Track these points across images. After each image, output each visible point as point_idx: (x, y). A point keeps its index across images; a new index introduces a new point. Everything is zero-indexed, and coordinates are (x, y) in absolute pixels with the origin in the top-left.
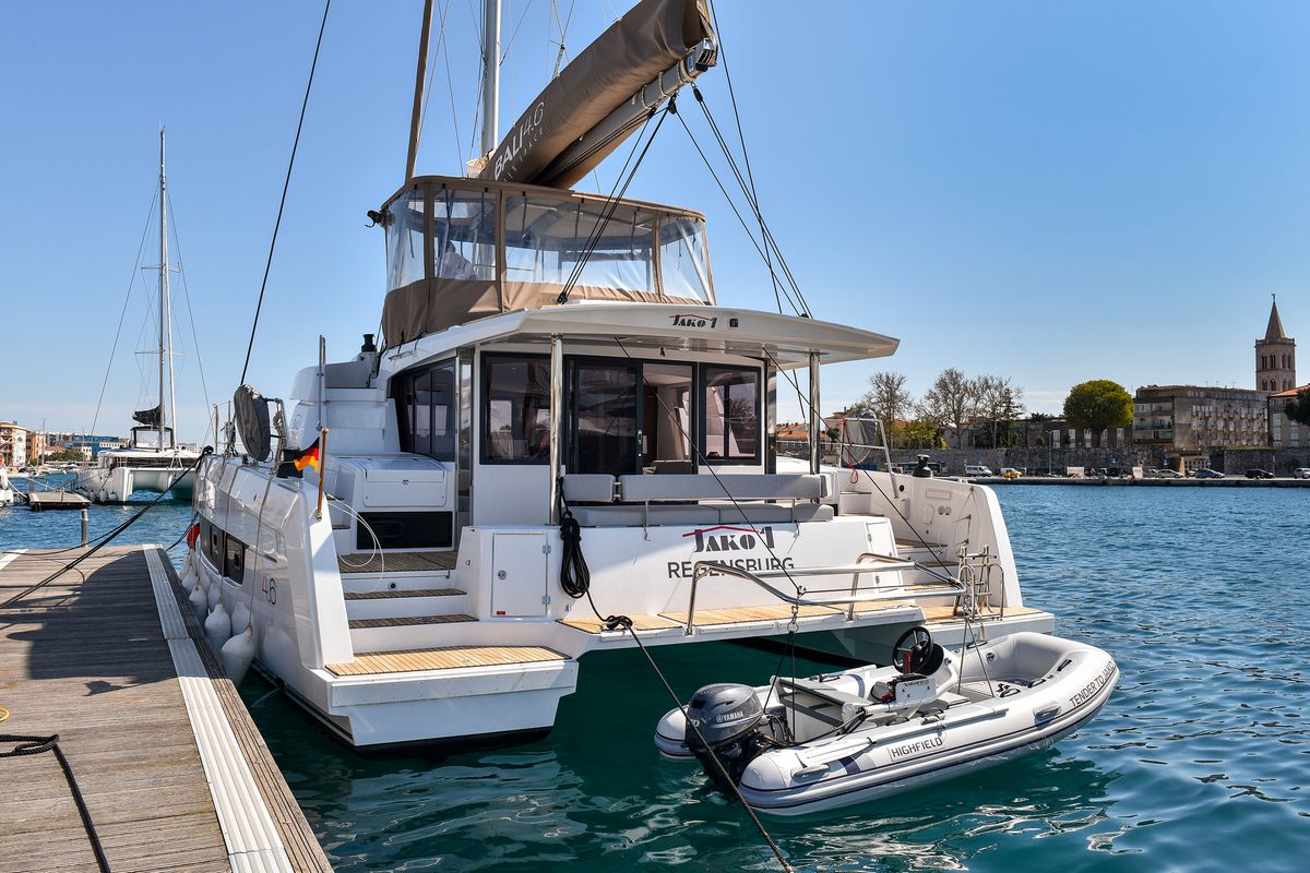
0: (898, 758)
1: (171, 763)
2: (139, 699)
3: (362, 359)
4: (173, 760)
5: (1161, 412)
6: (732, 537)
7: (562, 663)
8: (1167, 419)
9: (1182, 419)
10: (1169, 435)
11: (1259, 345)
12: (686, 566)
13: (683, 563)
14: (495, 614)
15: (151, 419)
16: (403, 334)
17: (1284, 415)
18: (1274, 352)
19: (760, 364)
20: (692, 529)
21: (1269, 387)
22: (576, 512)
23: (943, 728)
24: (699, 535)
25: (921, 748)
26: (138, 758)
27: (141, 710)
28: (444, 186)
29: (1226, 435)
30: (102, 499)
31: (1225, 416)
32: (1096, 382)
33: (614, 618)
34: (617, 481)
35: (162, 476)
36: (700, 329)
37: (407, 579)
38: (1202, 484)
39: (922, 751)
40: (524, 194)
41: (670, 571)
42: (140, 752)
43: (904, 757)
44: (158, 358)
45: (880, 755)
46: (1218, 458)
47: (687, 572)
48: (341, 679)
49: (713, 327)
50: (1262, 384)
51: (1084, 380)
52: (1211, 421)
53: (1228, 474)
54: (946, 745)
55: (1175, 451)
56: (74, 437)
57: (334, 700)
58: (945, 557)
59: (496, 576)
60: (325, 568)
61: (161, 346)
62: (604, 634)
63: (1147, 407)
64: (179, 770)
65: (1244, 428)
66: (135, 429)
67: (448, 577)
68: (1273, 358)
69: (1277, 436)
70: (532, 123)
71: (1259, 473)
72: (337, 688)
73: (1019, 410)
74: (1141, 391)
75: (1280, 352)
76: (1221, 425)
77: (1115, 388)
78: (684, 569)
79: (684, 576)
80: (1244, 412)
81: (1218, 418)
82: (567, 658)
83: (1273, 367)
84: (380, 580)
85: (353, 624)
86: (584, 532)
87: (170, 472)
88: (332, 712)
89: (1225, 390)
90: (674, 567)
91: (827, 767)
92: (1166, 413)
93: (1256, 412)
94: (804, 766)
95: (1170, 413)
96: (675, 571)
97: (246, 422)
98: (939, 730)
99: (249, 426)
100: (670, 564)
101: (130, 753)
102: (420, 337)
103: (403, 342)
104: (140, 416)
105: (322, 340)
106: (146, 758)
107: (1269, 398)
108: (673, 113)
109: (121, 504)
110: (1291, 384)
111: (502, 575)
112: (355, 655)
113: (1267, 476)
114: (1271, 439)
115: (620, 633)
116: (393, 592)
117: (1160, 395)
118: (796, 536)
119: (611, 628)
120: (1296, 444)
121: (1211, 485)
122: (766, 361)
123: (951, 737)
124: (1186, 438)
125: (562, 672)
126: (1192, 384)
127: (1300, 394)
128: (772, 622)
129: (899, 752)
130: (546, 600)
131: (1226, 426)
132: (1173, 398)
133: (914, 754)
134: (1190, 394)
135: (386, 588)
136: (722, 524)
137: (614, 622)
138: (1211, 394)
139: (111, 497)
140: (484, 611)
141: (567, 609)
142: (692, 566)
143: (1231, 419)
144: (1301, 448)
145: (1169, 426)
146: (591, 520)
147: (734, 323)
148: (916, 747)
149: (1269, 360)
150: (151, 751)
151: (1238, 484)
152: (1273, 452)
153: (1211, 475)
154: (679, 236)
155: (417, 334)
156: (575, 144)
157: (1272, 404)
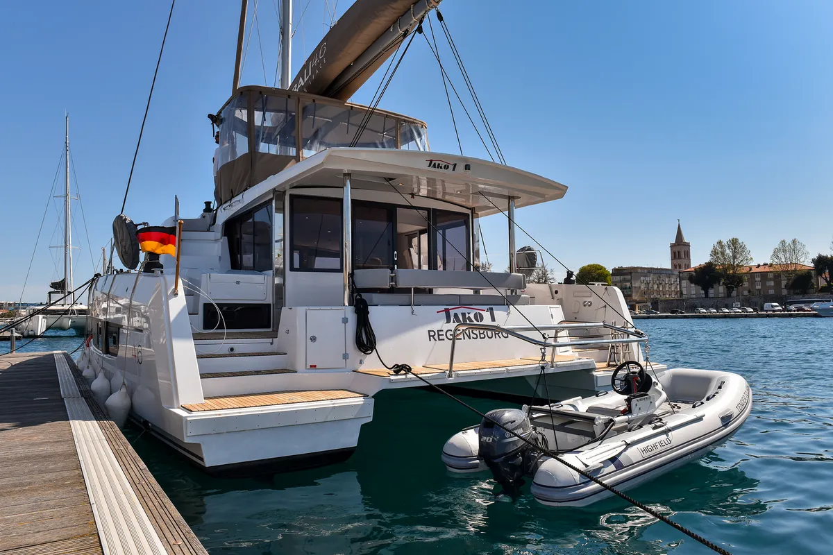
0: (646, 455)
1: (56, 487)
2: (32, 436)
3: (204, 217)
4: (58, 485)
5: (625, 281)
6: (469, 314)
7: (362, 399)
8: (628, 284)
9: (636, 284)
10: (629, 293)
11: (672, 246)
12: (440, 333)
13: (438, 331)
14: (308, 367)
15: (60, 286)
16: (232, 192)
17: (688, 281)
18: (680, 249)
19: (469, 212)
20: (443, 308)
21: (678, 267)
22: (365, 296)
23: (669, 430)
24: (447, 311)
25: (659, 446)
26: (22, 485)
27: (33, 445)
28: (261, 92)
29: (658, 292)
30: (25, 334)
31: (658, 282)
32: (591, 265)
33: (398, 366)
34: (392, 273)
35: (65, 320)
36: (445, 171)
37: (241, 345)
38: (648, 318)
39: (660, 449)
40: (314, 101)
41: (430, 336)
42: (25, 479)
43: (650, 454)
44: (64, 251)
45: (634, 453)
46: (655, 304)
47: (441, 337)
48: (194, 414)
49: (454, 170)
50: (674, 266)
51: (585, 264)
52: (650, 285)
53: (661, 312)
54: (674, 443)
55: (633, 301)
56: (15, 304)
57: (189, 431)
58: (589, 332)
59: (309, 341)
60: (181, 336)
61: (66, 243)
62: (392, 377)
63: (618, 278)
64: (61, 493)
65: (667, 289)
66: (50, 293)
67: (272, 344)
68: (679, 252)
69: (684, 292)
70: (318, 57)
71: (677, 311)
72: (191, 421)
73: (552, 281)
74: (615, 270)
75: (683, 249)
76: (655, 287)
77: (602, 268)
78: (439, 335)
79: (439, 340)
80: (667, 280)
81: (654, 283)
82: (365, 396)
83: (680, 257)
84: (222, 345)
85: (203, 376)
86: (370, 308)
87: (70, 318)
88: (186, 440)
89: (657, 269)
90: (432, 334)
91: (602, 465)
92: (628, 281)
93: (673, 280)
94: (587, 466)
95: (630, 281)
96: (433, 336)
97: (122, 240)
98: (666, 432)
99: (124, 243)
100: (429, 331)
101: (15, 480)
102: (244, 191)
103: (233, 197)
104: (54, 285)
105: (176, 197)
106: (30, 484)
107: (679, 272)
108: (420, 33)
109: (38, 337)
110: (689, 266)
111: (313, 339)
112: (205, 398)
113: (682, 313)
114: (681, 293)
115: (404, 377)
116: (232, 353)
117: (624, 271)
118: (508, 314)
119: (397, 373)
120: (694, 296)
121: (653, 318)
122: (472, 209)
123: (677, 436)
124: (638, 294)
125: (362, 407)
126: (640, 266)
127: (696, 270)
128: (504, 369)
129: (646, 450)
130: (345, 356)
131: (658, 287)
132: (631, 273)
133: (655, 451)
134: (639, 271)
135: (226, 351)
136: (462, 305)
137: (398, 369)
138: (650, 271)
139: (31, 333)
140: (300, 365)
141: (361, 363)
142: (444, 333)
143: (661, 284)
144: (697, 298)
145: (630, 288)
146: (375, 302)
147: (467, 167)
148: (655, 446)
149: (677, 253)
150: (37, 477)
151: (667, 317)
152: (683, 300)
153: (653, 313)
154: (412, 139)
155: (243, 189)
156: (349, 68)
157: (681, 275)
